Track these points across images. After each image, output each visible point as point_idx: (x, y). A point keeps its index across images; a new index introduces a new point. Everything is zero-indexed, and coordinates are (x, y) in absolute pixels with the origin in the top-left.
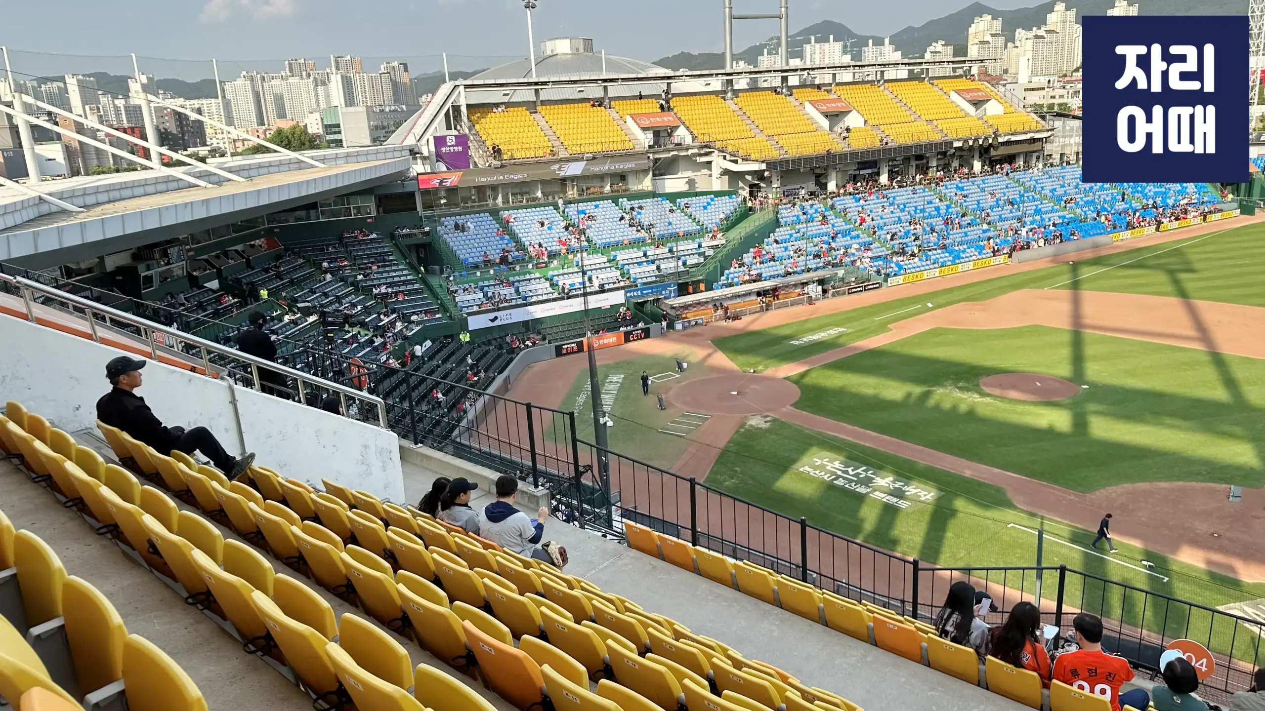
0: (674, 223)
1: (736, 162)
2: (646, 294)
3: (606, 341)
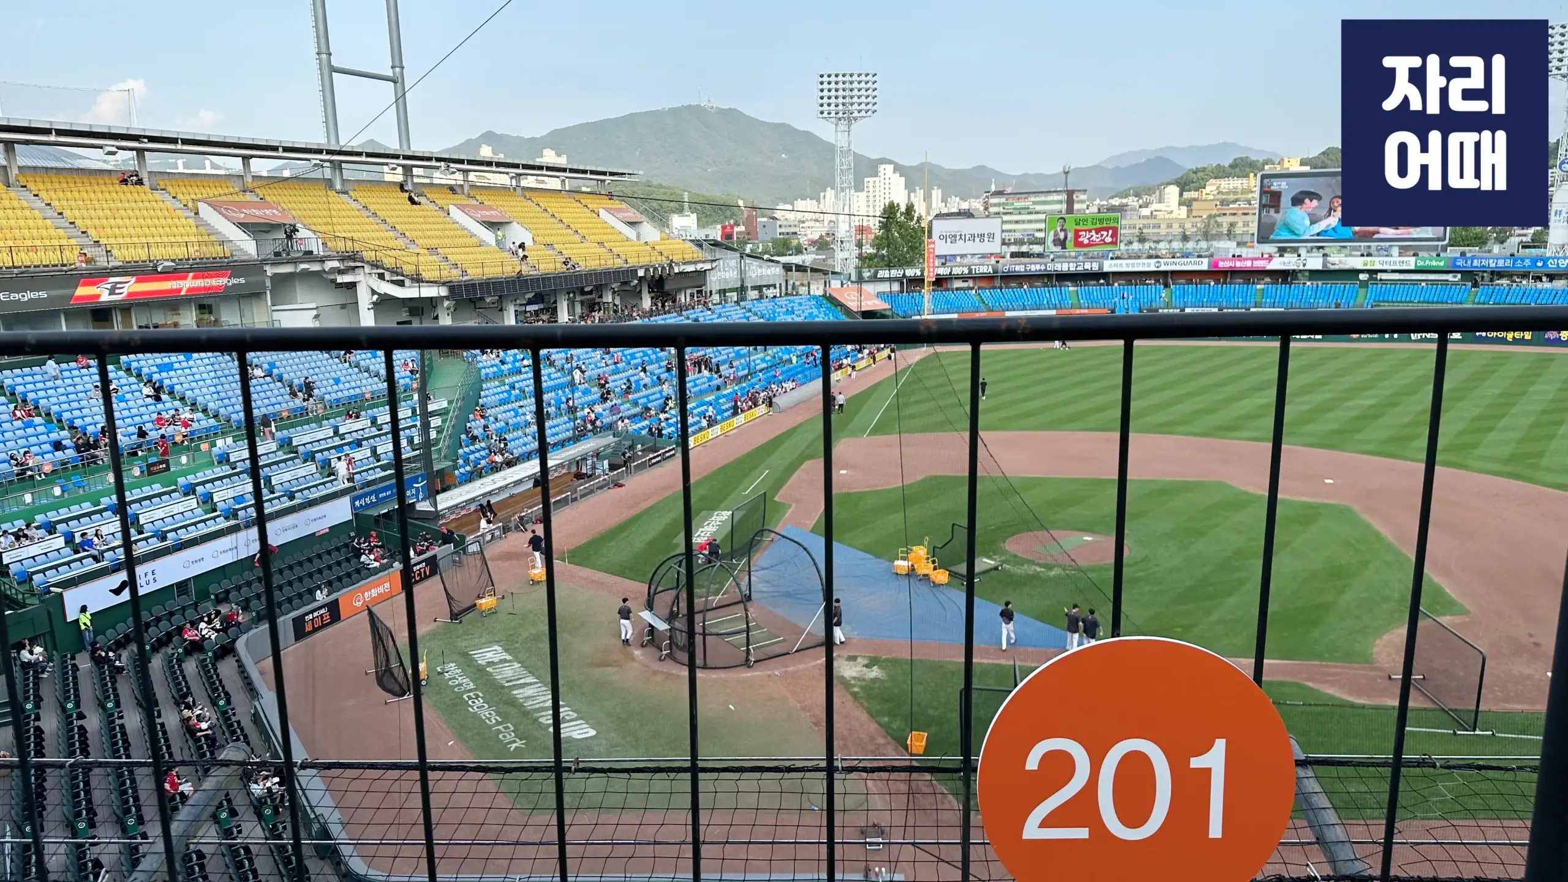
0: (343, 379)
1: (401, 284)
2: (384, 498)
3: (374, 593)
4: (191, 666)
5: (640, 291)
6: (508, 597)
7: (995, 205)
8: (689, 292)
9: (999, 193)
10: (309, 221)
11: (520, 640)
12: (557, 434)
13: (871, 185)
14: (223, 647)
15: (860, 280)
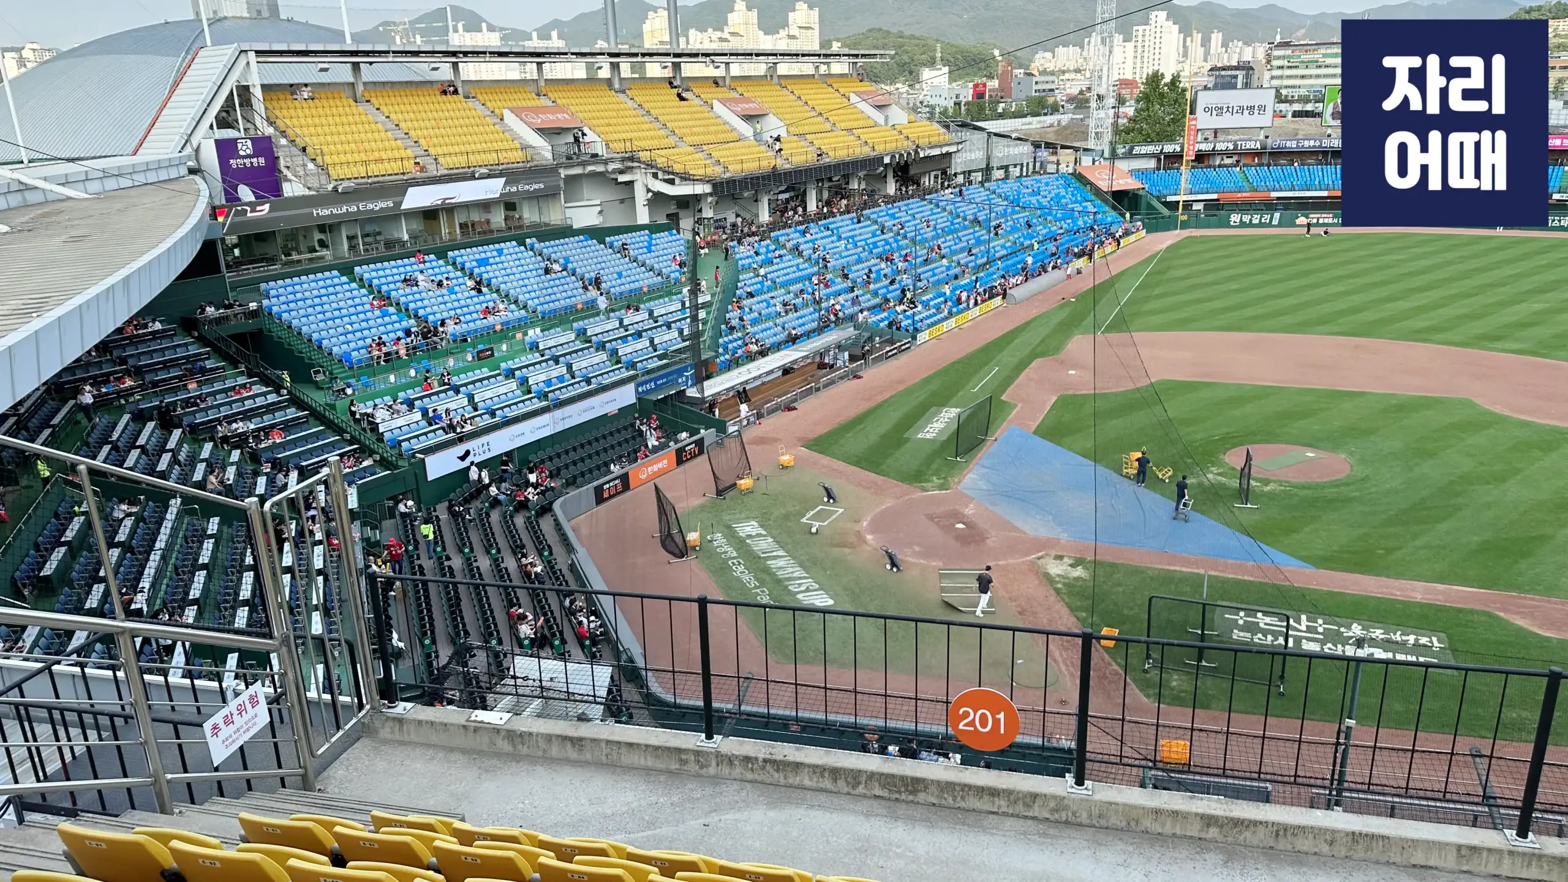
1: (671, 182)
2: (661, 384)
3: (656, 468)
4: (520, 520)
5: (885, 176)
6: (762, 479)
7: (1279, 58)
8: (933, 174)
9: (1285, 45)
10: (594, 122)
11: (772, 517)
12: (803, 325)
13: (1140, 33)
14: (542, 507)
15: (1114, 156)
